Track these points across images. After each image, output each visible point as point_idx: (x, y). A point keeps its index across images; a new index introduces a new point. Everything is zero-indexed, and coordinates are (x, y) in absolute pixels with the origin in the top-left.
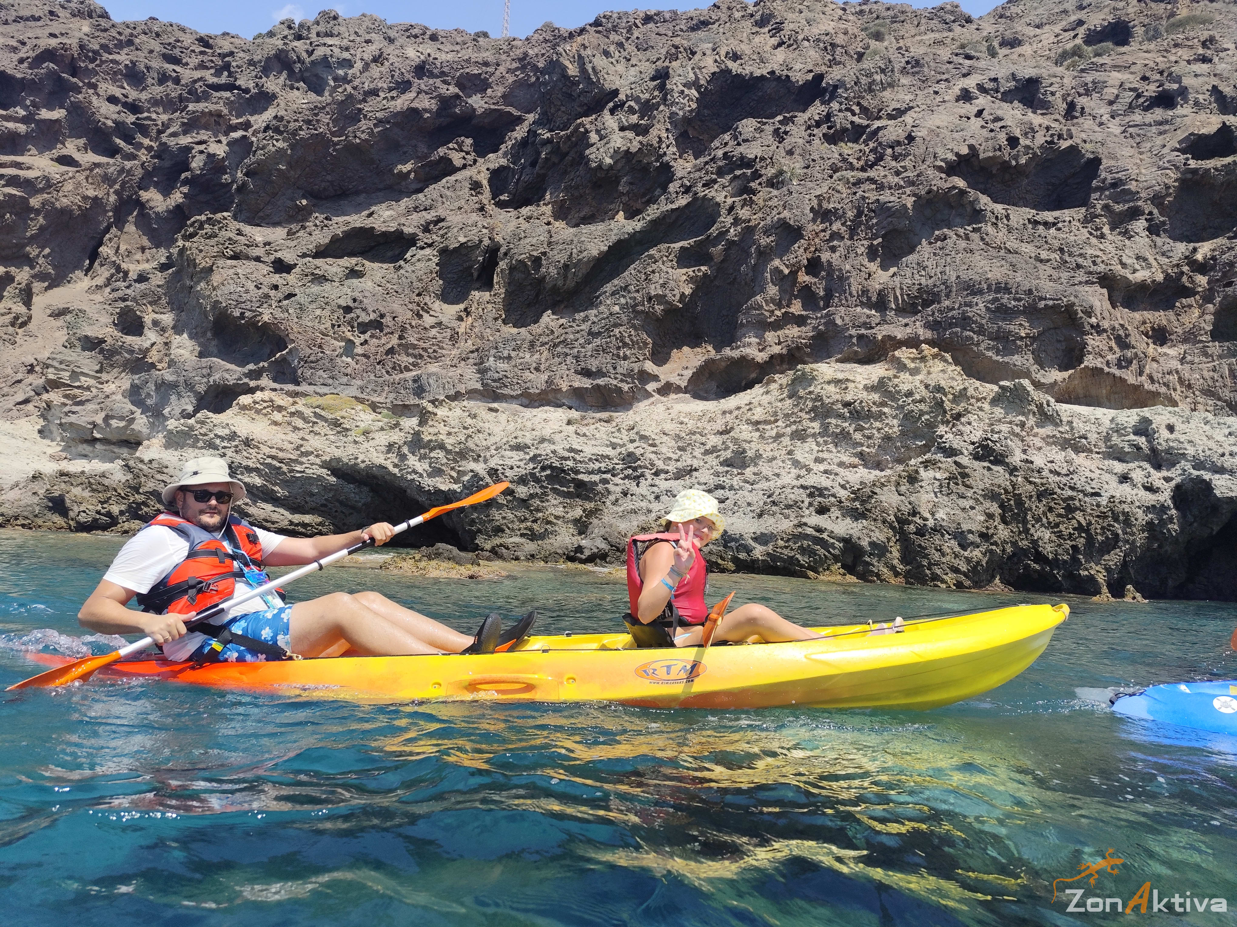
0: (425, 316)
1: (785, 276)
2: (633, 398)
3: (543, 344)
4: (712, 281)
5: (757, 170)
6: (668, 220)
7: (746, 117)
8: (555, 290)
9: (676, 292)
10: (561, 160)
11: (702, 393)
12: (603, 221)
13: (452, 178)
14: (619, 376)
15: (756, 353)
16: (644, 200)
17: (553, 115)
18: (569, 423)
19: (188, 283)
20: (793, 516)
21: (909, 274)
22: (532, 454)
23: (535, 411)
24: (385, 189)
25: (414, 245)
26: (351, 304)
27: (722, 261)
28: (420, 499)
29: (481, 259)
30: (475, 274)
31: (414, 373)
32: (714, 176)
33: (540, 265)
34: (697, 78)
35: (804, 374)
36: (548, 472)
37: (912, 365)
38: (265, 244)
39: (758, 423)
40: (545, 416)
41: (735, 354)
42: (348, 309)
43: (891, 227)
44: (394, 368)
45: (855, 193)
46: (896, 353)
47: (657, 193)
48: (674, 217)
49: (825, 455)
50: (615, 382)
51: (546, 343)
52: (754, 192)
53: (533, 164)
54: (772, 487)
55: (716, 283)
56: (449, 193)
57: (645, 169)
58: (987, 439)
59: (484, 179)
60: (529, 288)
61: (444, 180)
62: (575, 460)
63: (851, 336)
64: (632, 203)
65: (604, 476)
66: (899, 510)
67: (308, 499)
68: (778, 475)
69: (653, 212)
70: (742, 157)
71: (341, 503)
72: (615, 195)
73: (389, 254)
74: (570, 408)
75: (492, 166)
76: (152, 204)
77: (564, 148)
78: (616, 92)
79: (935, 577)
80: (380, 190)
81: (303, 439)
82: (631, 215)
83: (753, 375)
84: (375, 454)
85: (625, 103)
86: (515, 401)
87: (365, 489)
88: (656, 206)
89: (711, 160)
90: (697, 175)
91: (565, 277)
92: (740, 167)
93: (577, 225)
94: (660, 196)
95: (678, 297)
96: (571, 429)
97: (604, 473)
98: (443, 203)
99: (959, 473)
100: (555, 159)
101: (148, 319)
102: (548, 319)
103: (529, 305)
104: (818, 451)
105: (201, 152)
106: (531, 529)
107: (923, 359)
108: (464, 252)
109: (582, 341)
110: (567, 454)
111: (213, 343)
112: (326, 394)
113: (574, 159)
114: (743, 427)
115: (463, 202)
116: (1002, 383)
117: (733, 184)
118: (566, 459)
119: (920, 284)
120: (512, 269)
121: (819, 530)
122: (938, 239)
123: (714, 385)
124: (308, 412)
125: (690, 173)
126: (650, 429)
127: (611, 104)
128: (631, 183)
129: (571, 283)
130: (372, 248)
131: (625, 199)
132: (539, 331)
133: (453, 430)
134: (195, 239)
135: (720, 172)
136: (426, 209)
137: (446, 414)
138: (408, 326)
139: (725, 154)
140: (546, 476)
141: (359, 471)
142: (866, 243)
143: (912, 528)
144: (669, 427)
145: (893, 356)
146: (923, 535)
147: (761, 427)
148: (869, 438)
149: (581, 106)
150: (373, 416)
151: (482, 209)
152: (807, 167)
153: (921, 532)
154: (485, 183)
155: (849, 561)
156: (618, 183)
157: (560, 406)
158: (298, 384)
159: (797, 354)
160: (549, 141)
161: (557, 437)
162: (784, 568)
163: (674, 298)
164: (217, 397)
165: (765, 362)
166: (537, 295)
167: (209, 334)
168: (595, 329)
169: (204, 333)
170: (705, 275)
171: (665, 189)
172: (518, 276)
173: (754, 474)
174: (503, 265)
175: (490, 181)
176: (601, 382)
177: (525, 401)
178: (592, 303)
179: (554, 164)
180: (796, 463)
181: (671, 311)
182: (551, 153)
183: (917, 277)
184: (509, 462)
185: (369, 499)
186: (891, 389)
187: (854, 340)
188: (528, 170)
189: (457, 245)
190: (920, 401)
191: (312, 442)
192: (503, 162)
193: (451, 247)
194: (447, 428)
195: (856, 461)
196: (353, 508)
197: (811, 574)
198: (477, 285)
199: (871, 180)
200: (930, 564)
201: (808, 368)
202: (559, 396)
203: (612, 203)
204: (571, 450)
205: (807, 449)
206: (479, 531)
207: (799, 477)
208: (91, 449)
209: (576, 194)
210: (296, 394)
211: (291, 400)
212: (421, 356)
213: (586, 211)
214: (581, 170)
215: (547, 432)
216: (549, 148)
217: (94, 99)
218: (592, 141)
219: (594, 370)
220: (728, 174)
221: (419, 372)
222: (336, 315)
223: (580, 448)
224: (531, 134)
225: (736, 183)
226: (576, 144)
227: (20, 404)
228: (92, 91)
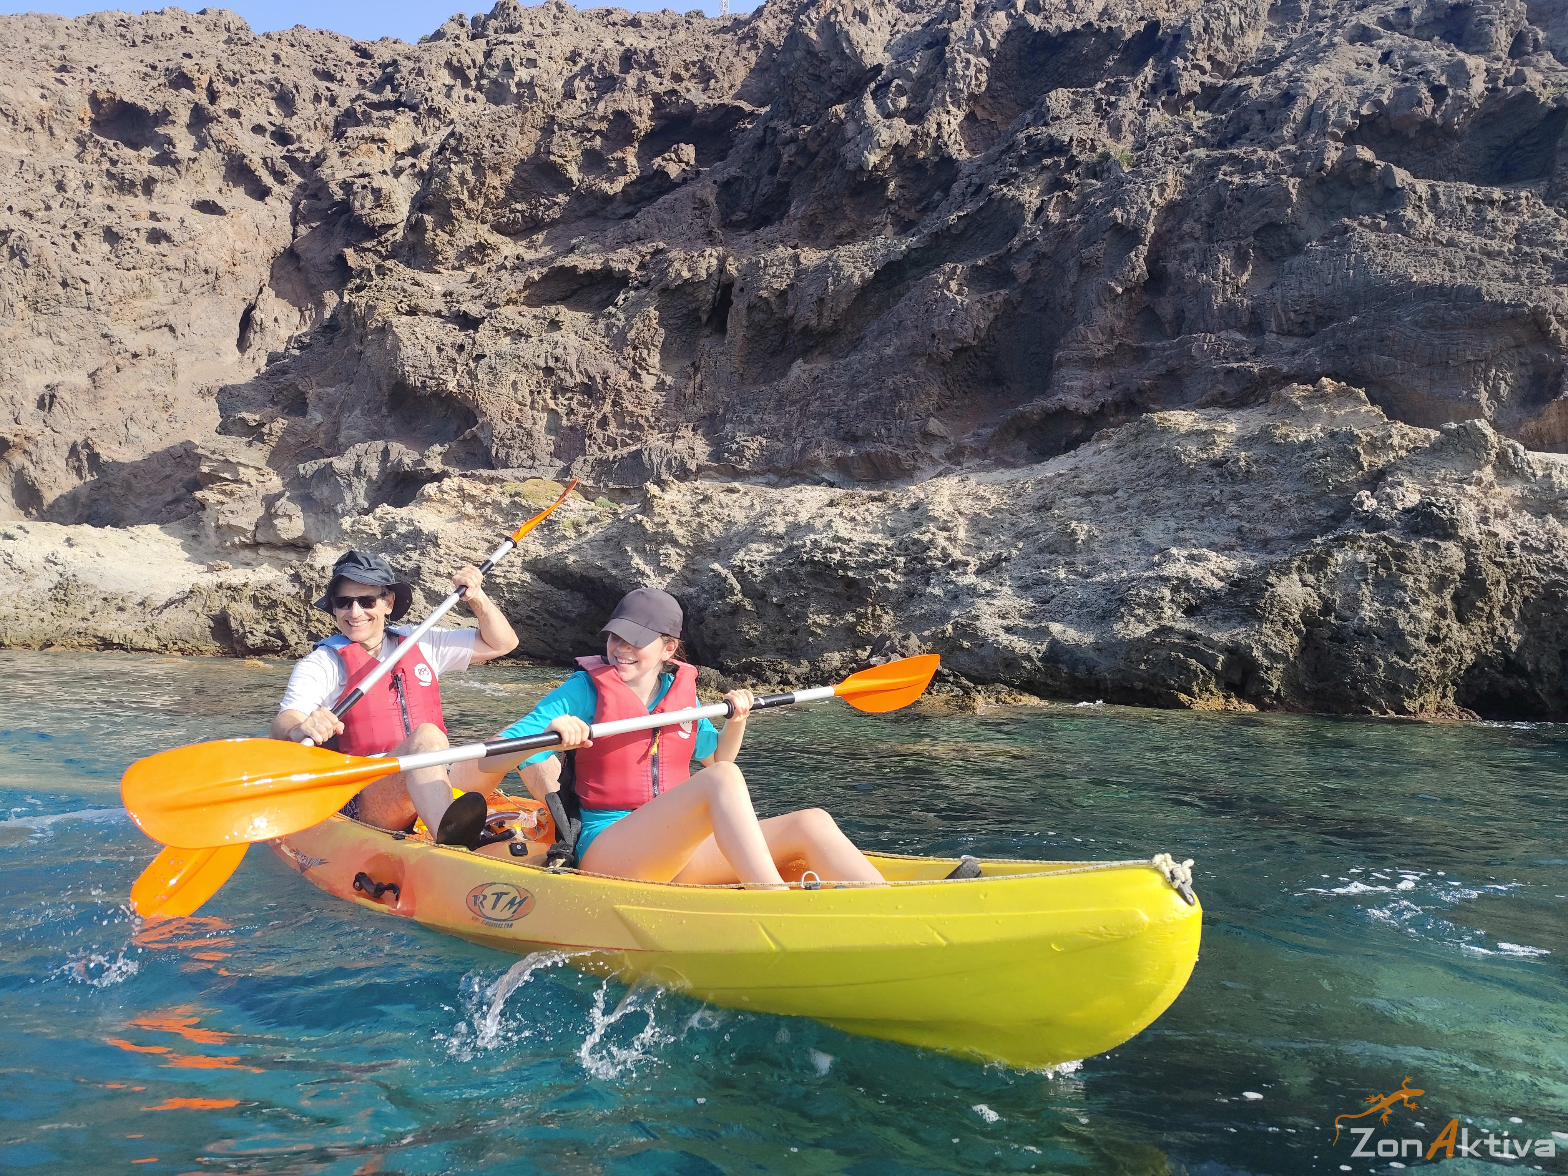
0: (643, 374)
1: (1118, 295)
2: (915, 468)
3: (793, 403)
4: (1015, 309)
5: (1073, 157)
6: (954, 232)
7: (1055, 87)
8: (807, 331)
9: (968, 325)
10: (809, 163)
11: (1008, 458)
12: (866, 238)
13: (670, 198)
14: (894, 440)
15: (1080, 400)
16: (919, 207)
17: (796, 105)
18: (831, 504)
19: (357, 347)
20: (1149, 618)
21: (1294, 283)
22: (785, 546)
23: (787, 491)
25: (626, 285)
26: (551, 363)
27: (1029, 281)
29: (710, 297)
30: (704, 318)
31: (634, 448)
32: (1015, 169)
33: (787, 302)
34: (986, 40)
35: (1152, 425)
36: (809, 568)
37: (1308, 408)
38: (445, 295)
39: (1088, 494)
40: (799, 496)
41: (1051, 403)
42: (549, 371)
43: (1267, 220)
44: (608, 444)
45: (1213, 178)
46: (1283, 391)
47: (936, 197)
48: (961, 227)
49: (1188, 534)
50: (889, 448)
51: (798, 402)
52: (1069, 186)
53: (773, 171)
54: (1116, 579)
55: (1021, 310)
56: (666, 217)
57: (919, 167)
58: (1430, 504)
59: (709, 193)
60: (772, 331)
61: (660, 200)
62: (843, 552)
63: (1215, 372)
64: (902, 212)
65: (881, 571)
66: (1307, 608)
68: (1123, 563)
69: (931, 224)
70: (1051, 140)
71: (550, 613)
72: (881, 204)
73: (596, 298)
74: (831, 485)
75: (719, 178)
77: (812, 146)
78: (878, 69)
79: (1363, 699)
81: (501, 536)
82: (904, 227)
83: (1077, 431)
84: (590, 552)
85: (891, 81)
86: (761, 479)
87: (579, 596)
88: (935, 215)
89: (1010, 147)
90: (991, 169)
91: (820, 315)
92: (1049, 154)
93: (833, 246)
94: (940, 201)
95: (971, 332)
96: (833, 511)
97: (882, 567)
98: (660, 230)
99: (1393, 554)
100: (800, 162)
101: (311, 395)
102: (798, 370)
103: (773, 354)
104: (1177, 530)
105: (366, 188)
106: (789, 642)
107: (1324, 397)
108: (689, 290)
109: (843, 396)
110: (832, 545)
111: (389, 420)
112: (525, 479)
113: (825, 160)
114: (1069, 501)
115: (685, 226)
116: (1445, 426)
117: (1040, 178)
118: (832, 550)
119: (1312, 296)
120: (751, 308)
121: (1191, 637)
122: (1333, 233)
123: (1022, 446)
124: (506, 501)
125: (980, 167)
126: (940, 508)
127: (873, 85)
128: (901, 187)
129: (827, 322)
130: (574, 292)
131: (894, 207)
132: (787, 387)
133: (684, 519)
134: (363, 293)
135: (1022, 162)
136: (639, 239)
137: (674, 498)
138: (622, 389)
139: (1028, 138)
140: (808, 574)
141: (571, 574)
142: (1229, 244)
143: (1325, 632)
144: (965, 504)
145: (1279, 396)
146: (1342, 641)
147: (1094, 498)
148: (1250, 508)
149: (833, 90)
150: (585, 504)
151: (710, 233)
152: (1142, 147)
153: (1338, 637)
154: (712, 199)
155: (1236, 678)
156: (885, 187)
157: (818, 483)
158: (493, 468)
159: (1138, 400)
160: (793, 139)
161: (819, 524)
162: (1143, 690)
163: (966, 333)
164: (396, 486)
165: (1095, 413)
166: (783, 341)
167: (384, 410)
168: (860, 380)
169: (378, 409)
170: (1007, 301)
171: (947, 191)
172: (759, 317)
173: (1089, 564)
174: (739, 304)
175: (718, 197)
176: (869, 448)
177: (773, 478)
178: (855, 345)
179: (800, 168)
180: (1147, 547)
181: (962, 350)
182: (796, 154)
183: (1305, 286)
184: (757, 557)
185: (584, 609)
186: (1278, 440)
187: (1221, 376)
188: (766, 179)
189: (679, 282)
190: (1325, 456)
192: (733, 171)
193: (673, 285)
194: (677, 517)
195: (1233, 540)
196: (565, 619)
197: (1183, 697)
198: (707, 332)
199: (1233, 159)
200: (1354, 680)
201: (1156, 417)
202: (816, 469)
203: (877, 214)
204: (837, 539)
205: (1161, 527)
206: (724, 647)
207: (1151, 566)
208: (254, 556)
209: (830, 206)
210: (492, 480)
211: (484, 487)
212: (640, 427)
213: (843, 228)
214: (836, 173)
215: (803, 518)
216: (792, 148)
217: (237, 130)
218: (850, 134)
219: (860, 433)
220: (1032, 164)
221: (638, 447)
222: (535, 379)
223: (847, 536)
224: (769, 133)
225: (1045, 177)
226: (828, 140)
227: (169, 503)
228: (234, 121)
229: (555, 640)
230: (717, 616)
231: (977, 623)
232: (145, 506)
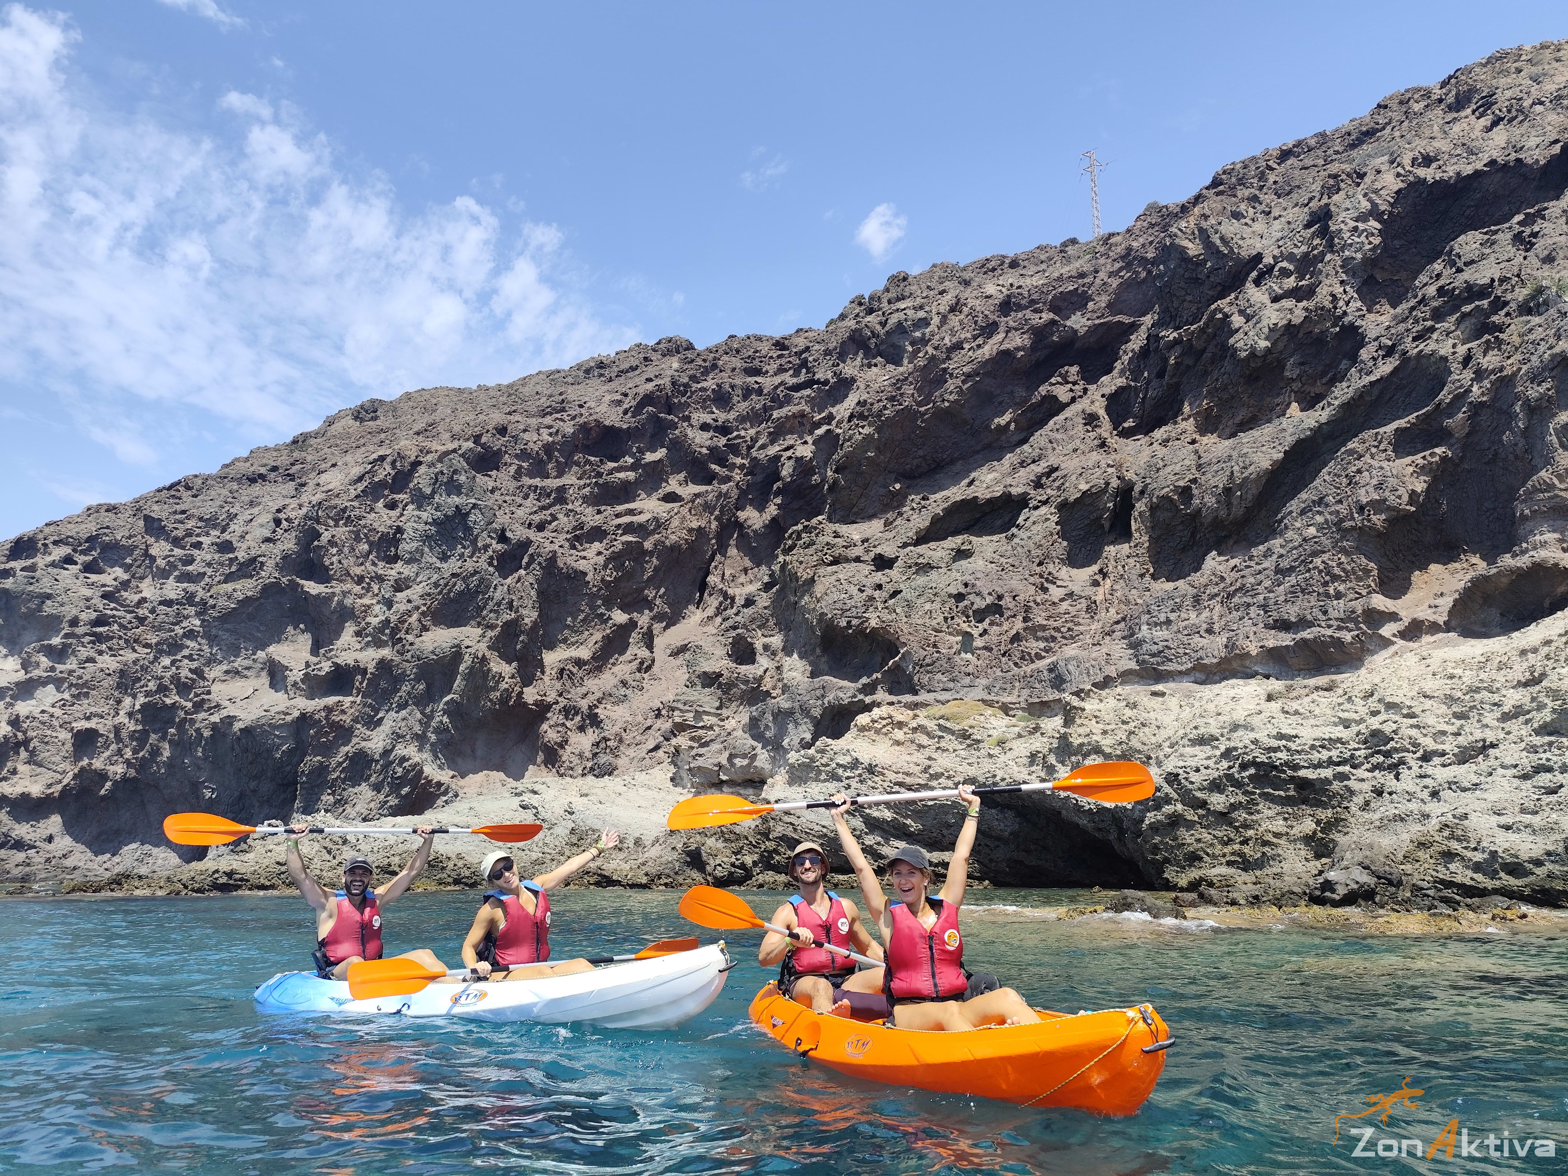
0: (1052, 588)
2: (1362, 650)
3: (1212, 597)
4: (1458, 465)
5: (1497, 298)
6: (1368, 399)
7: (1464, 232)
8: (1217, 523)
9: (1401, 491)
10: (1197, 360)
11: (1477, 628)
12: (1269, 421)
13: (1060, 418)
14: (1335, 623)
16: (1324, 380)
17: (1177, 309)
18: (1270, 698)
19: (793, 599)
22: (1223, 748)
23: (1216, 688)
24: (984, 449)
25: (1026, 506)
26: (963, 590)
27: (1468, 435)
28: (1081, 822)
29: (1111, 505)
30: (1107, 526)
31: (1048, 661)
32: (1429, 323)
33: (1191, 496)
34: (1374, 205)
36: (1252, 771)
38: (863, 542)
40: (1232, 693)
41: (1522, 562)
42: (960, 597)
44: (1022, 658)
47: (1343, 366)
48: (1376, 392)
50: (1329, 632)
51: (1216, 595)
52: (1499, 328)
53: (1161, 375)
55: (1466, 466)
56: (1059, 436)
57: (1320, 341)
59: (1099, 408)
60: (1180, 527)
61: (1051, 422)
62: (1288, 750)
64: (1307, 388)
65: (1340, 769)
67: (945, 832)
69: (1342, 393)
70: (1469, 287)
72: (1282, 384)
73: (999, 522)
74: (1267, 677)
75: (1107, 391)
76: (749, 523)
77: (1198, 344)
78: (1259, 257)
80: (978, 452)
81: (930, 759)
82: (1309, 403)
83: (1562, 589)
84: (1016, 768)
85: (1273, 267)
86: (1186, 678)
87: (1010, 814)
88: (1344, 384)
89: (1419, 303)
90: (1401, 327)
91: (1229, 504)
92: (1469, 300)
93: (1233, 435)
94: (1348, 370)
95: (1405, 498)
96: (1275, 706)
97: (1338, 764)
98: (1054, 449)
100: (1189, 361)
101: (759, 644)
102: (1213, 562)
103: (1183, 550)
105: (790, 458)
106: (1241, 854)
108: (1088, 501)
109: (1268, 583)
110: (1275, 743)
111: (824, 659)
112: (948, 701)
113: (1214, 354)
115: (1078, 442)
117: (1462, 326)
118: (1276, 750)
120: (1153, 508)
123: (1495, 613)
124: (931, 725)
125: (1388, 327)
126: (1400, 693)
127: (1254, 274)
128: (1302, 364)
129: (1238, 511)
130: (977, 521)
131: (1296, 386)
132: (1204, 580)
133: (1109, 727)
134: (795, 551)
135: (1438, 315)
136: (1034, 462)
137: (1096, 707)
138: (1032, 604)
139: (1441, 291)
140: (1250, 777)
144: (1430, 685)
149: (1213, 287)
150: (1007, 720)
151: (1103, 445)
154: (1102, 412)
156: (1283, 368)
157: (1252, 676)
158: (915, 693)
160: (1177, 342)
161: (1256, 721)
163: (1400, 500)
164: (833, 719)
166: (1193, 535)
167: (818, 651)
168: (1285, 564)
169: (814, 650)
170: (1444, 459)
171: (1354, 358)
172: (1163, 516)
174: (1140, 506)
175: (1108, 409)
176: (1307, 634)
177: (1201, 676)
178: (1272, 531)
179: (1188, 367)
181: (1397, 519)
182: (1182, 354)
184: (1193, 763)
185: (1016, 827)
188: (1155, 383)
189: (1078, 495)
191: (940, 761)
192: (1121, 382)
193: (1072, 499)
194: (1101, 726)
196: (998, 838)
198: (1111, 538)
202: (1247, 663)
203: (1278, 395)
204: (1281, 736)
206: (1167, 861)
208: (719, 792)
209: (1226, 396)
210: (915, 706)
211: (911, 713)
212: (1054, 639)
213: (1242, 414)
214: (1228, 365)
215: (1239, 715)
216: (1178, 350)
217: (689, 432)
218: (1236, 325)
219: (1293, 620)
220: (1451, 314)
221: (1054, 659)
222: (947, 606)
223: (1293, 733)
224: (1152, 340)
225: (1467, 323)
226: (1215, 336)
227: (651, 751)
228: (685, 424)
229: (991, 860)
230: (1155, 828)
231: (1466, 822)
232: (633, 755)
